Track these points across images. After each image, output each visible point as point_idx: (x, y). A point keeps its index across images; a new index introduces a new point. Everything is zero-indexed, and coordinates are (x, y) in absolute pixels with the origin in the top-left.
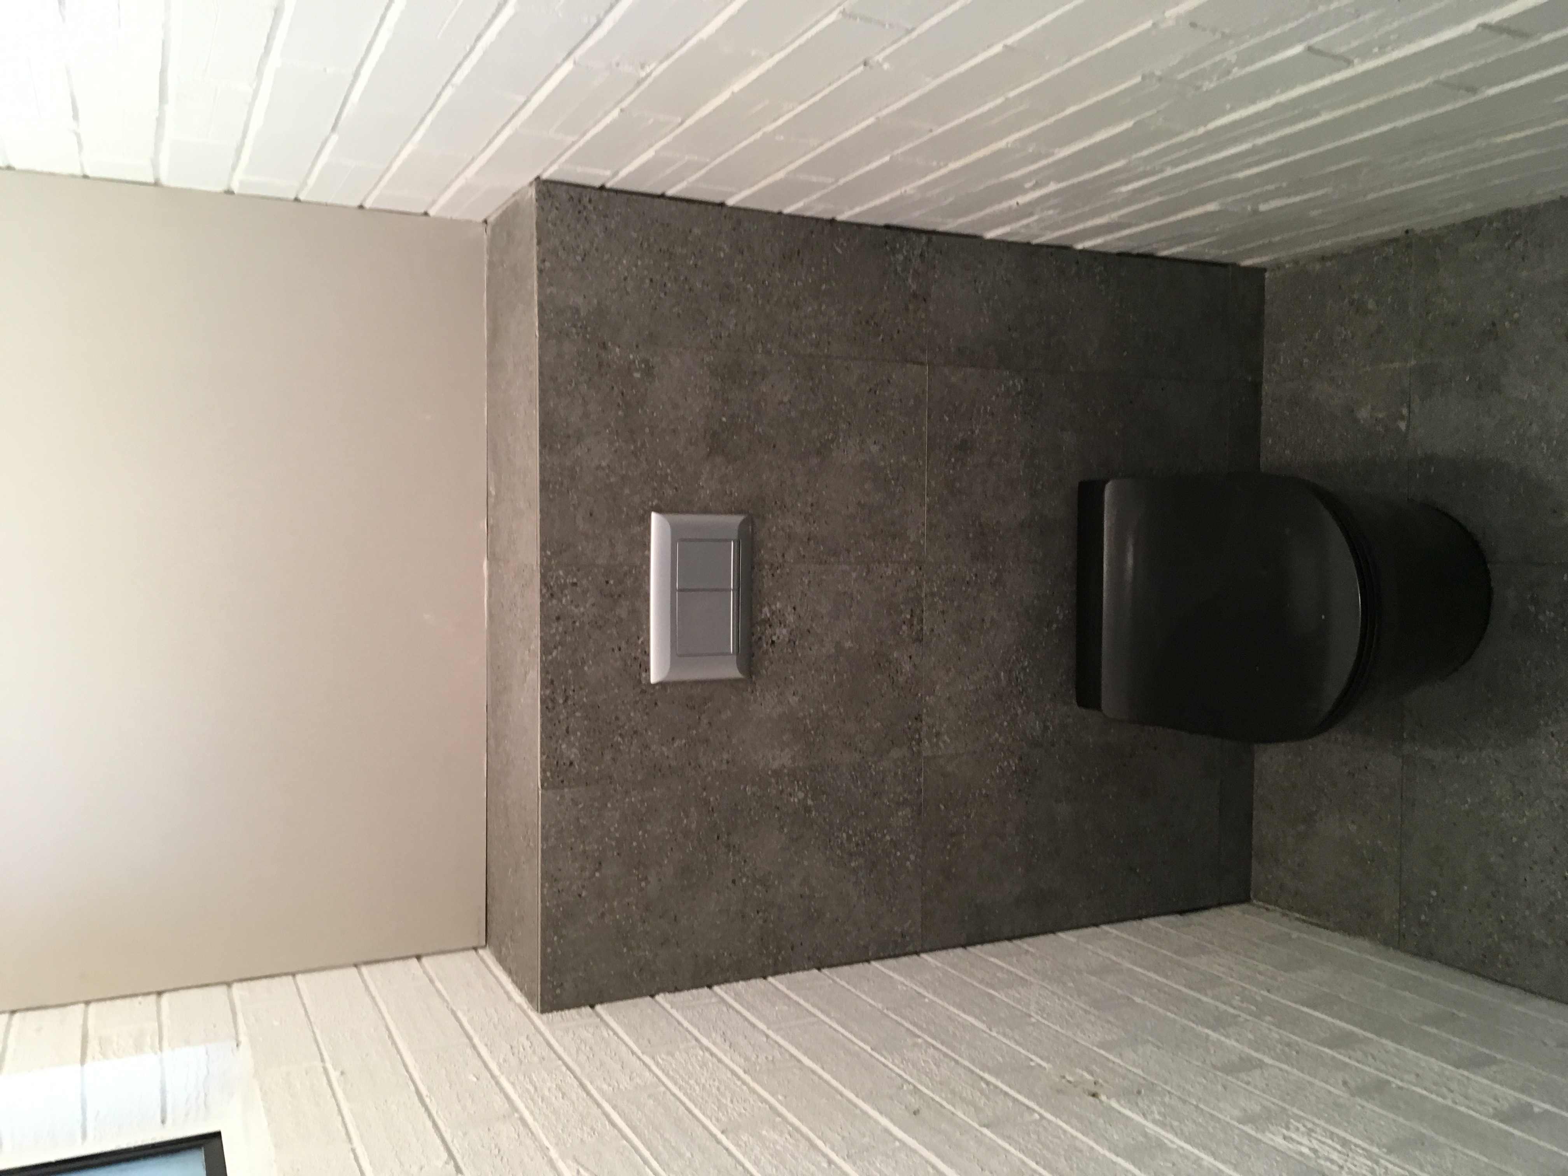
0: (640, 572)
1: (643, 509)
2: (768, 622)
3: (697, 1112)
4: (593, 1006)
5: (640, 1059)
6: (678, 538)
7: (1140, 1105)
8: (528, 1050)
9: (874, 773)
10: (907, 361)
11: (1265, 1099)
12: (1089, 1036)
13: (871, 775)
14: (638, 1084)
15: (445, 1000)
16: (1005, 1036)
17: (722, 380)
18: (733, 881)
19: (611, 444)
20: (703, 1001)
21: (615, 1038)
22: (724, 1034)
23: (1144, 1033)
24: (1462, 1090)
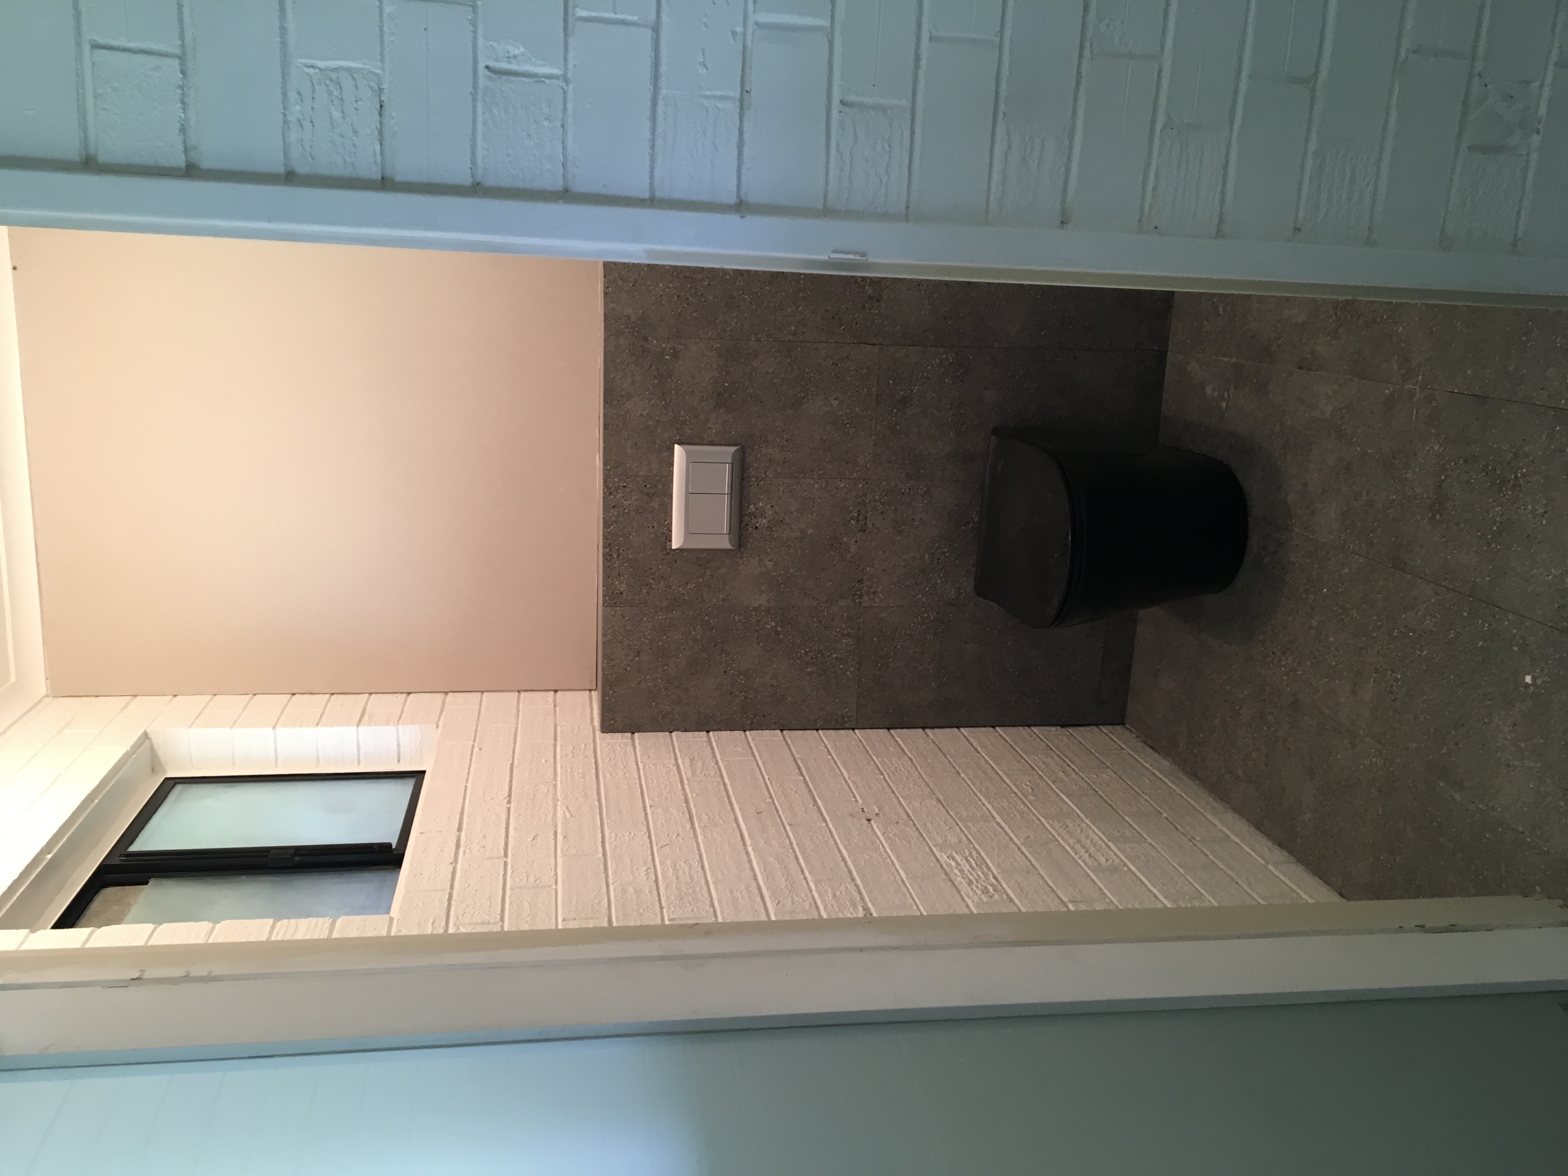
0: (667, 481)
1: (670, 441)
2: (753, 514)
3: (646, 795)
4: (633, 733)
5: (637, 765)
6: (691, 461)
7: (889, 828)
8: (582, 751)
9: (826, 614)
10: (862, 343)
11: (967, 837)
12: (904, 790)
13: (824, 615)
14: (626, 777)
15: (555, 718)
16: (853, 782)
17: (726, 359)
18: (725, 672)
19: (649, 401)
20: (697, 739)
21: (633, 752)
22: (693, 758)
23: (941, 793)
24: (1094, 852)
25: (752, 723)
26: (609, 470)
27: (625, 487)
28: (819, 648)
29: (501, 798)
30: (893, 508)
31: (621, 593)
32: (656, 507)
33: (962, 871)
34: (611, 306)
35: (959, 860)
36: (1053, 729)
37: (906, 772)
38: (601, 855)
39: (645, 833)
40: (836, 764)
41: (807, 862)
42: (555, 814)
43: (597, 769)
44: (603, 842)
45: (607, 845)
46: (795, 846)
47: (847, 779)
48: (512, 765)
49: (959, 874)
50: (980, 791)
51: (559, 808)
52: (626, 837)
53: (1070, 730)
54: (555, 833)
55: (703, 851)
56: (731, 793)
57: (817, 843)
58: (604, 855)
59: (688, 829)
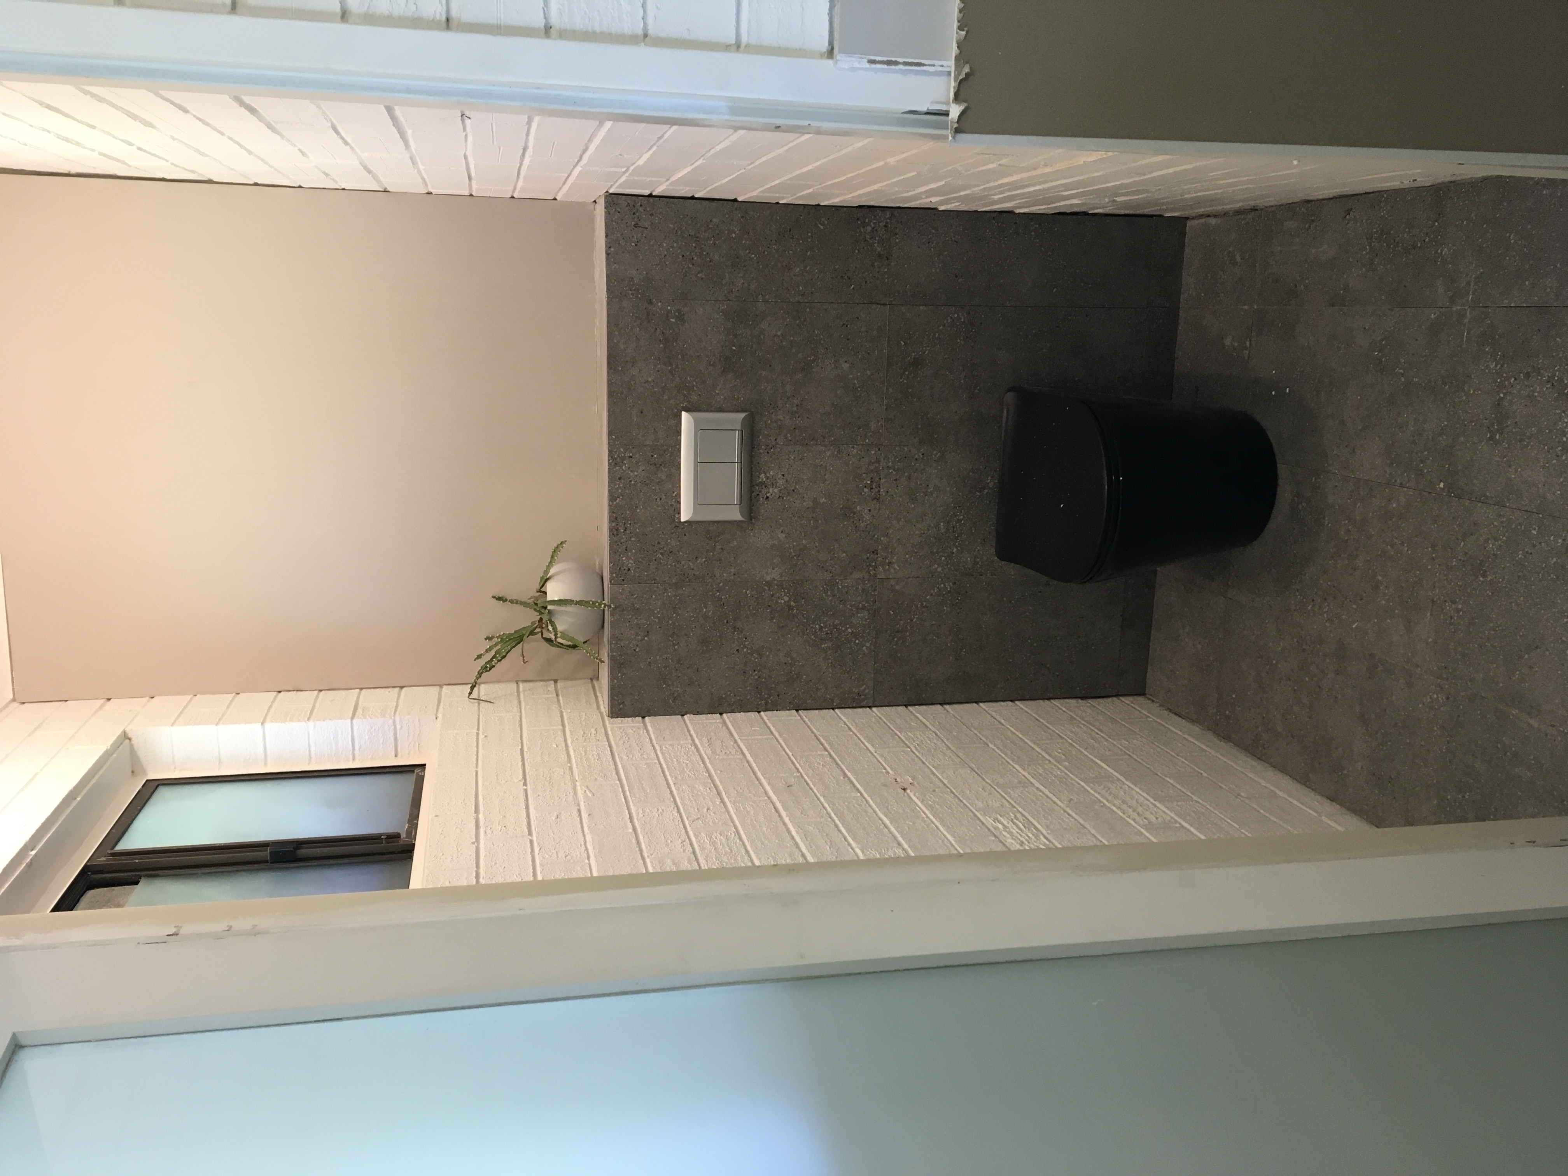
0: (675, 450)
1: (677, 408)
2: (763, 484)
3: (667, 773)
4: (643, 717)
5: (653, 746)
6: (699, 430)
7: (927, 796)
8: (593, 736)
9: (840, 587)
10: (872, 303)
11: (1008, 802)
12: (935, 761)
13: (838, 588)
14: (644, 757)
15: (560, 707)
16: (882, 756)
17: (733, 322)
18: (737, 650)
19: (655, 366)
20: (711, 721)
21: (646, 734)
22: (711, 738)
23: (973, 763)
24: (1142, 811)
25: (766, 704)
26: (614, 440)
27: (631, 457)
28: (833, 623)
29: (516, 781)
30: (906, 474)
31: (629, 570)
32: (664, 478)
33: (1010, 833)
34: (613, 267)
35: (1005, 823)
36: (1074, 701)
37: (932, 744)
38: (631, 830)
39: (674, 808)
40: (859, 739)
41: (849, 831)
42: (575, 794)
43: (611, 751)
44: (631, 818)
45: (635, 821)
46: (833, 815)
47: (874, 752)
48: (522, 750)
49: (1008, 836)
50: (1013, 760)
51: (579, 788)
52: (654, 813)
53: (1090, 701)
54: (579, 811)
55: (737, 823)
56: (756, 769)
57: (855, 812)
58: (634, 829)
59: (718, 803)
